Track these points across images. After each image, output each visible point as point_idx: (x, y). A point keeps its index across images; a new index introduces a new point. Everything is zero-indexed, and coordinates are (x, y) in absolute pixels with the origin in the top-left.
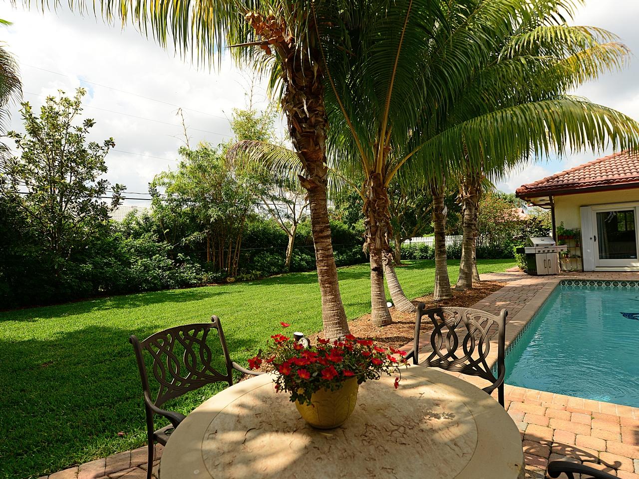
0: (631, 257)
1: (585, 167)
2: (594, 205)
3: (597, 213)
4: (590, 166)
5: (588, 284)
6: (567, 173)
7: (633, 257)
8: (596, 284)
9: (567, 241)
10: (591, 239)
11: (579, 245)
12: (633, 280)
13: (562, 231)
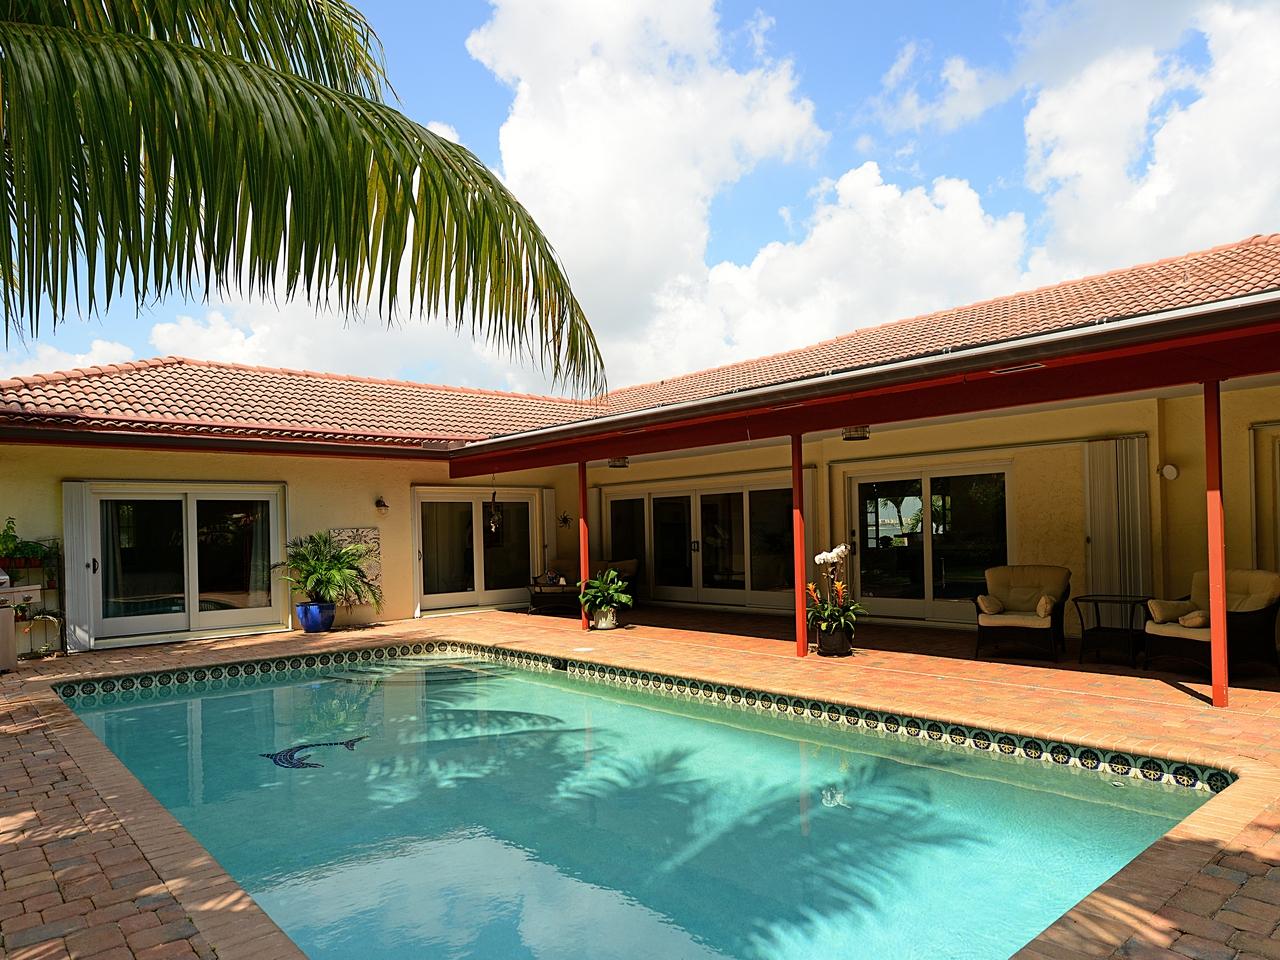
0: (174, 608)
1: (69, 379)
2: (95, 479)
3: (102, 501)
4: (79, 380)
5: (118, 685)
6: (26, 386)
7: (177, 608)
8: (137, 683)
9: (23, 572)
10: (88, 566)
11: (56, 584)
12: (218, 663)
13: (11, 546)
